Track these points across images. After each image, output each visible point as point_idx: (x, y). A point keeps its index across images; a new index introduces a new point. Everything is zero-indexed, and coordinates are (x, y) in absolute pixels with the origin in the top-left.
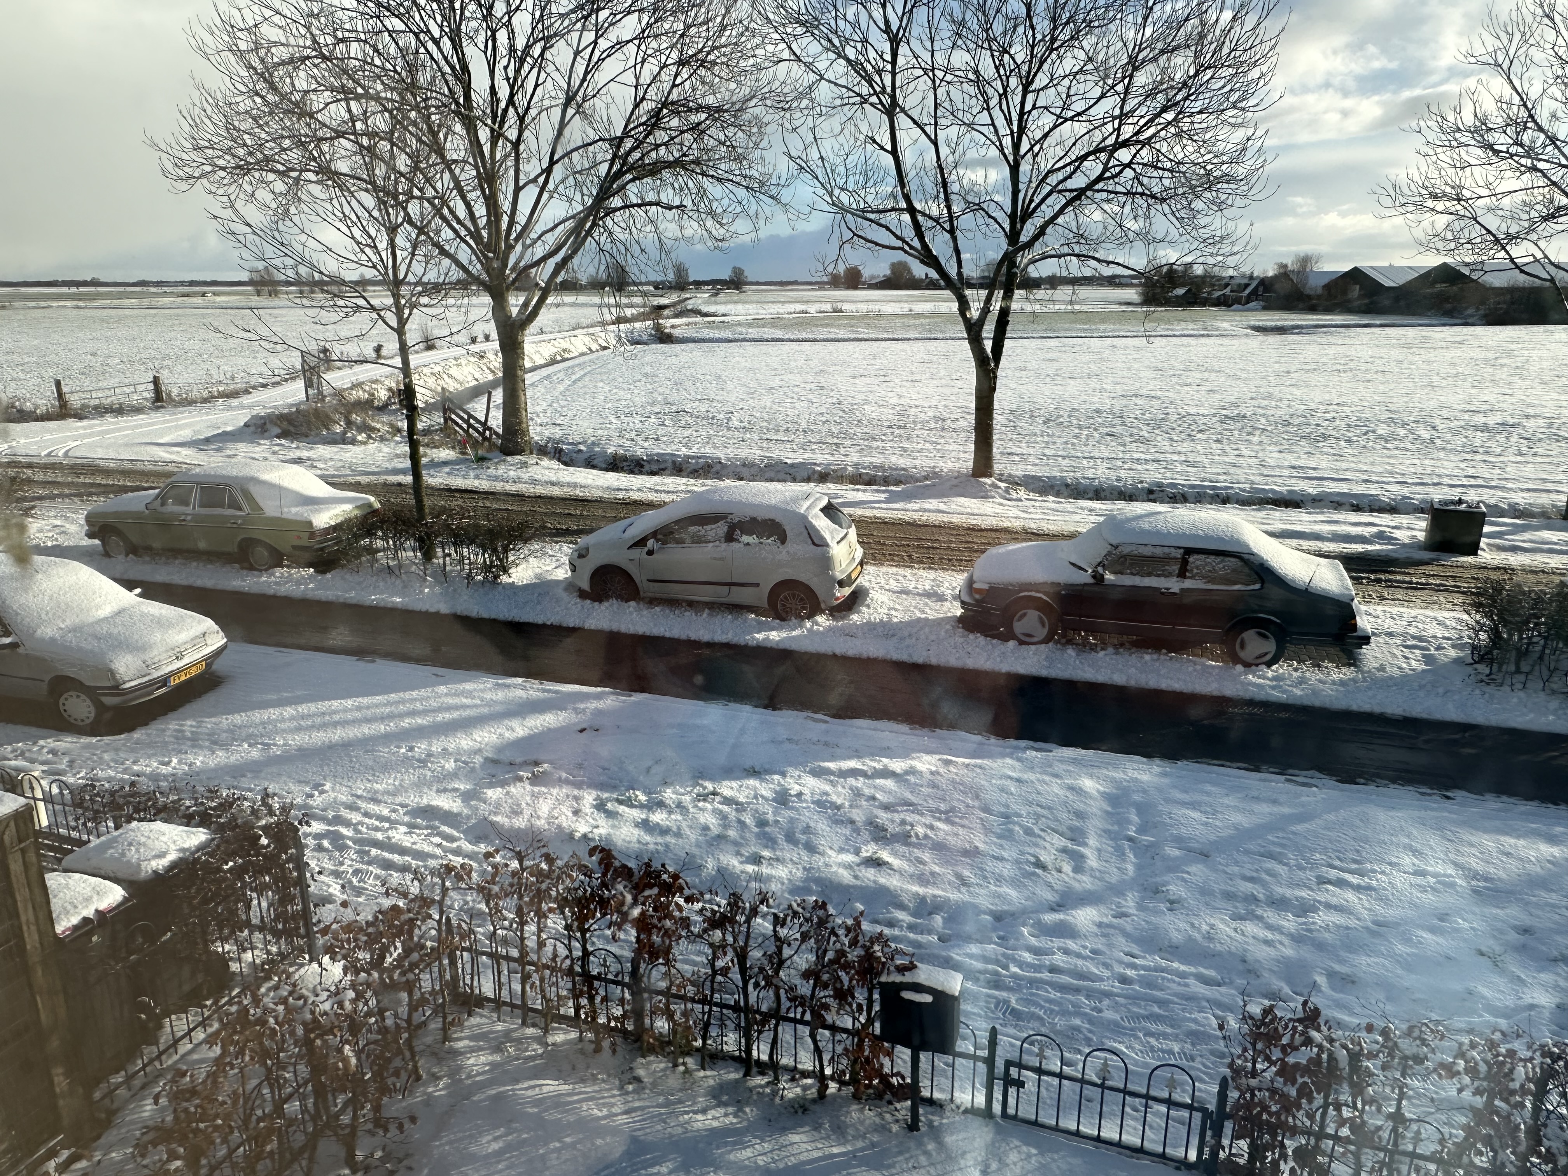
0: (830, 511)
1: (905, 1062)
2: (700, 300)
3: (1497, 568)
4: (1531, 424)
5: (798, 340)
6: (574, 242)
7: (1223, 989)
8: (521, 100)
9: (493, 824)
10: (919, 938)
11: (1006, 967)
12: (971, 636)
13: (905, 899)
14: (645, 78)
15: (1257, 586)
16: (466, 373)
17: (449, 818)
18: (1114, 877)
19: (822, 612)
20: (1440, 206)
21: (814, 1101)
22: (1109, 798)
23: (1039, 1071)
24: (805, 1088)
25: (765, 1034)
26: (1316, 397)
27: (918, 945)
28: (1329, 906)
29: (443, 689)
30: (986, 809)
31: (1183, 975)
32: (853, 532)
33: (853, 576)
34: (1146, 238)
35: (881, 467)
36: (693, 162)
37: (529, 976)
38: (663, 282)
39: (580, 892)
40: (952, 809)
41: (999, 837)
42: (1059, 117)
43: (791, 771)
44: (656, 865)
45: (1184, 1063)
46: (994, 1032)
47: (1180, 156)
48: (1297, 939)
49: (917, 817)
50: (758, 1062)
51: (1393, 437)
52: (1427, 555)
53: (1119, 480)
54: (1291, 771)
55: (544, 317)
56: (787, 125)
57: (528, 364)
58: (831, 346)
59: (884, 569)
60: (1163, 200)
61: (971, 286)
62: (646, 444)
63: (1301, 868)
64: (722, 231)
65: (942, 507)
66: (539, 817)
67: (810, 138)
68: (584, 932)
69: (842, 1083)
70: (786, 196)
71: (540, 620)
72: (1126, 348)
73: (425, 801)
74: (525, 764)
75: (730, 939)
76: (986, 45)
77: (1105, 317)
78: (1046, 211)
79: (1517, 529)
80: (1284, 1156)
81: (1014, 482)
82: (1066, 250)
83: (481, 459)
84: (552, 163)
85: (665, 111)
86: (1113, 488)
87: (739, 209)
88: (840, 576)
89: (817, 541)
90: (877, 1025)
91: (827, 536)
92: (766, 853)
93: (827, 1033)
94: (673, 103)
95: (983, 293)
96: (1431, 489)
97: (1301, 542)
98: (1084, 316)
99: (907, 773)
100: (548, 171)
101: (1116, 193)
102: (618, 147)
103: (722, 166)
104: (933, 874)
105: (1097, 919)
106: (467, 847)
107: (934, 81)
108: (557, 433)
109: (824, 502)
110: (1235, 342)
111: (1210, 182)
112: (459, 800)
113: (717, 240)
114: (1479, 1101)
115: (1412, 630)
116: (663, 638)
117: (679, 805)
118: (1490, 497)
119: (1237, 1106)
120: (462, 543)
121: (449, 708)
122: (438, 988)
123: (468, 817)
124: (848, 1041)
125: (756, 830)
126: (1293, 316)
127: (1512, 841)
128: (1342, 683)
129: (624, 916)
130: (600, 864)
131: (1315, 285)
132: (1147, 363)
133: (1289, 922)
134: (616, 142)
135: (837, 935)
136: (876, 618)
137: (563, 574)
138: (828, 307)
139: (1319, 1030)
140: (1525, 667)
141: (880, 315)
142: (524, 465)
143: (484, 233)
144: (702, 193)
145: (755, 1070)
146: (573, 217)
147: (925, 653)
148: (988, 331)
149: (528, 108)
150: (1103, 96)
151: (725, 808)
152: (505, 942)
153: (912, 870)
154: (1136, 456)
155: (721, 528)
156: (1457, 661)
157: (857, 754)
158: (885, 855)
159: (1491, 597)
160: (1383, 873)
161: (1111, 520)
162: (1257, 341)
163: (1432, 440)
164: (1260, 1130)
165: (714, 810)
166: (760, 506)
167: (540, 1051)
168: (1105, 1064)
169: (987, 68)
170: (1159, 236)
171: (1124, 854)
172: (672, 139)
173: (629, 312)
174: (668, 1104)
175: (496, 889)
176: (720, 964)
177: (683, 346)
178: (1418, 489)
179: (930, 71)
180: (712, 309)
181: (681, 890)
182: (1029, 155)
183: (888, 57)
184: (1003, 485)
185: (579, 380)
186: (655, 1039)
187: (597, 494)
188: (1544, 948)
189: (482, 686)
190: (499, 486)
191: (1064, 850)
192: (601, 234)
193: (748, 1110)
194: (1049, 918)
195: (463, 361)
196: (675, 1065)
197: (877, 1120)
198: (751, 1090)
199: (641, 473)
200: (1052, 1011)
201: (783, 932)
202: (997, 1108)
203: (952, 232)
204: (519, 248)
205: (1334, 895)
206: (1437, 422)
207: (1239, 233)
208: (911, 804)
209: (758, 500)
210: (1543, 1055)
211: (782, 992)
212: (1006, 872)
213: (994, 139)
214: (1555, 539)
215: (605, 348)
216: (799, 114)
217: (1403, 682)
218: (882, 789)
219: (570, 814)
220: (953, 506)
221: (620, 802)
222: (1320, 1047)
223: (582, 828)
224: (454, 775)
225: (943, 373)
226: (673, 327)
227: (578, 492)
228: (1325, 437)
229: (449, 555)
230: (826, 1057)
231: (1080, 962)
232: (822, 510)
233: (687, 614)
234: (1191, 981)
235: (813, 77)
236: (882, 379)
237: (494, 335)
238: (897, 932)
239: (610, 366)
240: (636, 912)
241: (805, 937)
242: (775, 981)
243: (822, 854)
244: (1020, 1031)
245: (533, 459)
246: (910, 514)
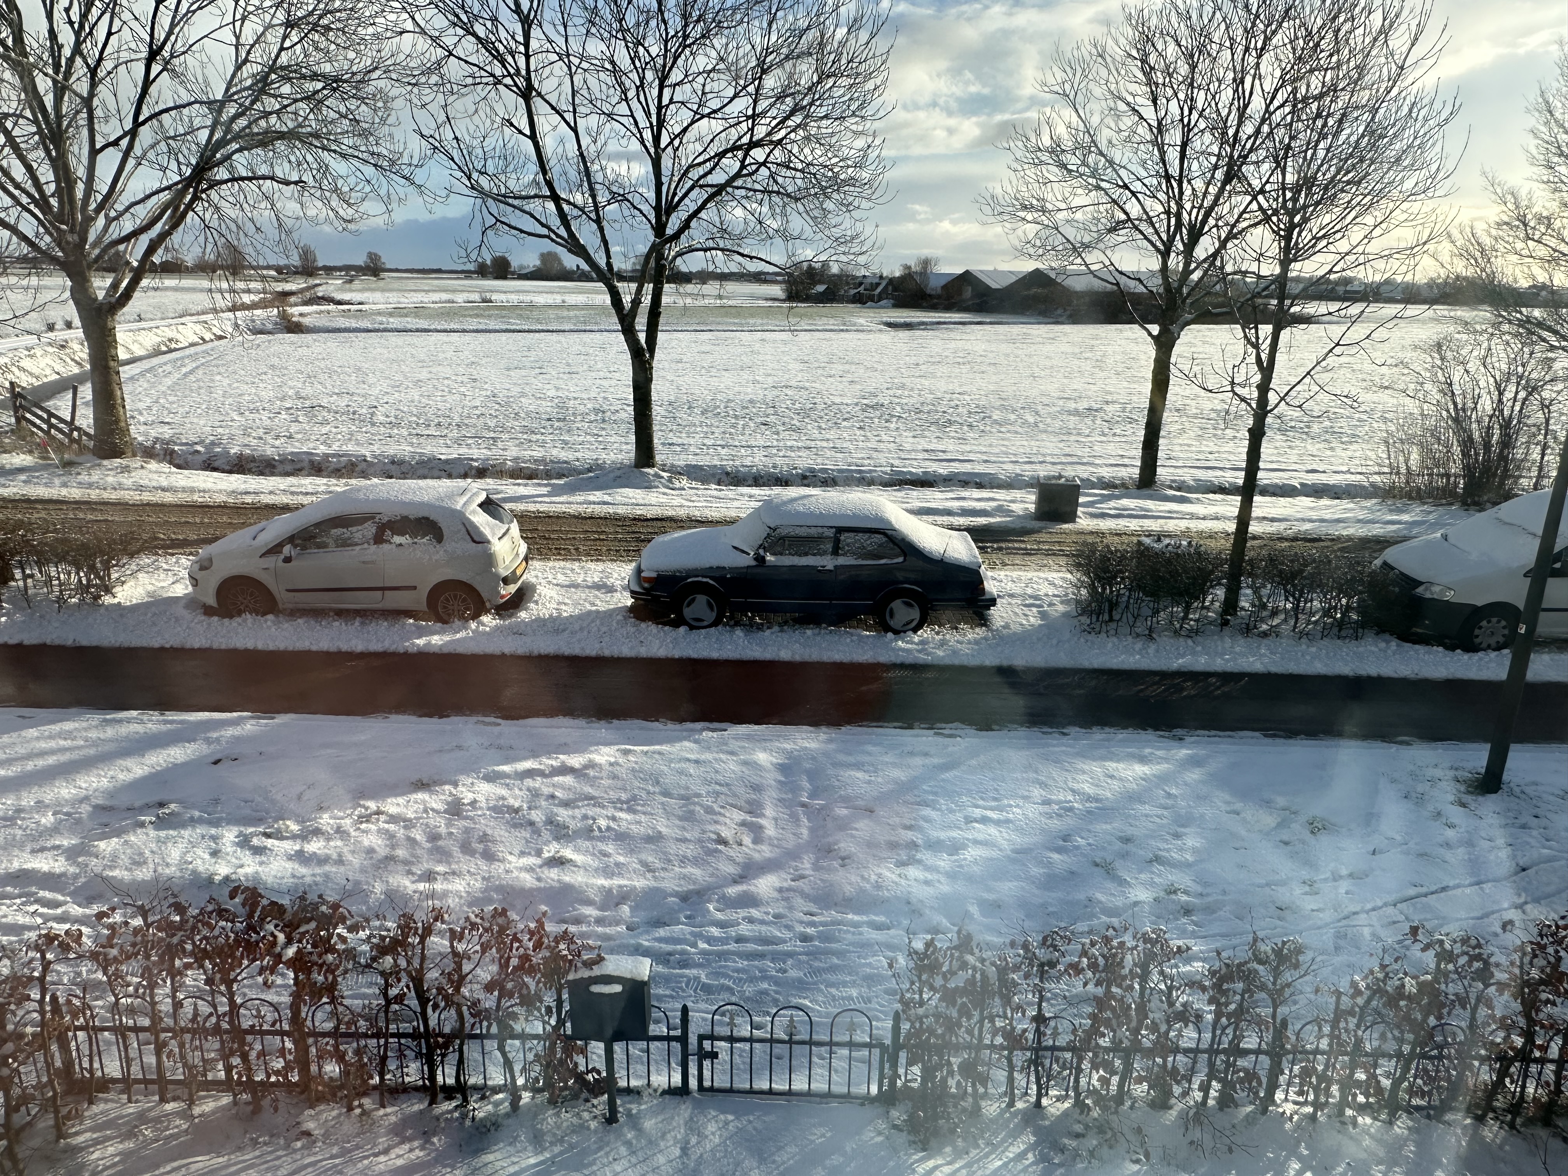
0: (489, 506)
1: (599, 1056)
2: (332, 286)
3: (1092, 533)
4: (1109, 408)
5: (445, 331)
6: (171, 217)
7: (892, 932)
8: (91, 50)
9: (105, 879)
10: (608, 930)
11: (694, 945)
12: (643, 625)
13: (591, 894)
14: (248, 37)
15: (901, 559)
16: (42, 365)
17: (51, 880)
18: (790, 843)
19: (487, 611)
20: (1029, 217)
21: (507, 1115)
22: (782, 768)
23: (732, 1039)
24: (497, 1104)
25: (450, 1056)
26: (941, 386)
27: (607, 938)
28: (976, 842)
29: (33, 732)
30: (666, 794)
31: (856, 925)
32: (515, 528)
33: (518, 573)
34: (785, 235)
35: (543, 461)
36: (311, 135)
37: (165, 1044)
38: (287, 267)
39: (222, 940)
40: (634, 798)
41: (681, 818)
42: (696, 113)
43: (464, 779)
44: (312, 897)
45: (862, 1006)
46: (685, 1010)
47: (810, 158)
48: (952, 876)
49: (598, 810)
50: (445, 1088)
51: (1007, 422)
52: (1037, 524)
53: (774, 467)
54: (939, 725)
55: (138, 302)
56: (415, 101)
57: (122, 355)
58: (481, 337)
59: (551, 564)
60: (797, 200)
61: (622, 278)
62: (277, 443)
63: (951, 811)
64: (350, 211)
65: (607, 498)
66: (168, 865)
67: (442, 118)
68: (229, 984)
69: (536, 1091)
70: (420, 177)
71: (156, 643)
72: (775, 341)
73: (16, 865)
74: (146, 808)
75: (403, 963)
76: (620, 35)
77: (754, 312)
78: (689, 206)
79: (1105, 499)
80: (951, 1073)
81: (676, 472)
82: (711, 244)
83: (68, 465)
84: (137, 124)
85: (273, 76)
86: (770, 475)
87: (368, 189)
88: (504, 573)
89: (478, 539)
90: (568, 1025)
91: (487, 532)
92: (440, 868)
93: (517, 1042)
94: (282, 68)
95: (634, 286)
96: (1037, 467)
97: (936, 518)
98: (733, 310)
99: (586, 767)
100: (133, 133)
101: (755, 191)
102: (220, 112)
103: (346, 141)
104: (618, 865)
105: (778, 884)
106: (76, 910)
107: (570, 68)
108: (167, 432)
109: (482, 497)
110: (871, 336)
111: (837, 184)
112: (62, 859)
113: (345, 221)
114: (1100, 991)
115: (1029, 591)
116: (309, 652)
117: (339, 830)
118: (1083, 472)
119: (909, 1035)
120: (48, 562)
121: (42, 754)
122: (45, 1079)
123: (76, 877)
124: (539, 1047)
125: (429, 845)
126: (919, 314)
127: (1114, 765)
128: (977, 642)
129: (278, 958)
130: (244, 905)
131: (934, 285)
132: (794, 356)
133: (944, 862)
134: (216, 106)
135: (520, 941)
136: (545, 613)
137: (182, 589)
138: (476, 297)
139: (972, 954)
140: (1116, 616)
141: (532, 306)
142: (126, 469)
143: (54, 202)
144: (324, 169)
145: (441, 1096)
146: (168, 188)
147: (597, 646)
148: (641, 323)
149: (100, 59)
150: (736, 96)
151: (392, 827)
152: (131, 1011)
153: (596, 864)
154: (789, 444)
155: (370, 529)
156: (1065, 615)
157: (534, 754)
158: (568, 853)
159: (1088, 557)
160: (1017, 806)
161: (768, 504)
162: (888, 337)
163: (1036, 424)
164: (930, 1052)
165: (379, 831)
166: (411, 504)
167: (185, 1127)
168: (792, 1021)
169: (623, 59)
170: (795, 234)
171: (798, 820)
172: (286, 107)
173: (247, 299)
174: (344, 1153)
175: (114, 952)
176: (393, 992)
177: (315, 336)
178: (1027, 467)
179: (565, 56)
180: (346, 297)
181: (343, 920)
182: (670, 149)
183: (520, 39)
184: (665, 475)
185: (191, 372)
186: (325, 1085)
187: (220, 498)
188: (1141, 852)
189: (84, 724)
190: (94, 495)
191: (743, 824)
192: (205, 210)
193: (435, 1140)
194: (732, 891)
195: (38, 352)
196: (350, 1109)
197: (575, 1120)
198: (437, 1119)
199: (273, 474)
200: (740, 980)
201: (460, 947)
202: (693, 1083)
203: (598, 221)
204: (101, 221)
205: (981, 831)
206: (1040, 408)
207: (867, 233)
208: (592, 798)
209: (409, 497)
210: (1145, 942)
211: (465, 1008)
212: (689, 853)
213: (635, 131)
214: (1132, 506)
215: (221, 338)
216: (428, 91)
217: (1024, 638)
218: (562, 787)
219: (207, 856)
220: (619, 498)
221: (268, 836)
222: (974, 968)
223: (222, 870)
224: (55, 830)
225: (600, 365)
226: (301, 315)
227: (197, 498)
228: (950, 422)
229: (32, 576)
230: (517, 1068)
231: (764, 928)
232: (480, 506)
233: (336, 624)
234: (865, 929)
235: (441, 53)
236: (538, 371)
237: (77, 322)
238: (584, 928)
239: (229, 358)
240: (291, 952)
241: (485, 948)
242: (455, 999)
243: (503, 861)
244: (712, 1004)
245: (137, 462)
246: (574, 507)
